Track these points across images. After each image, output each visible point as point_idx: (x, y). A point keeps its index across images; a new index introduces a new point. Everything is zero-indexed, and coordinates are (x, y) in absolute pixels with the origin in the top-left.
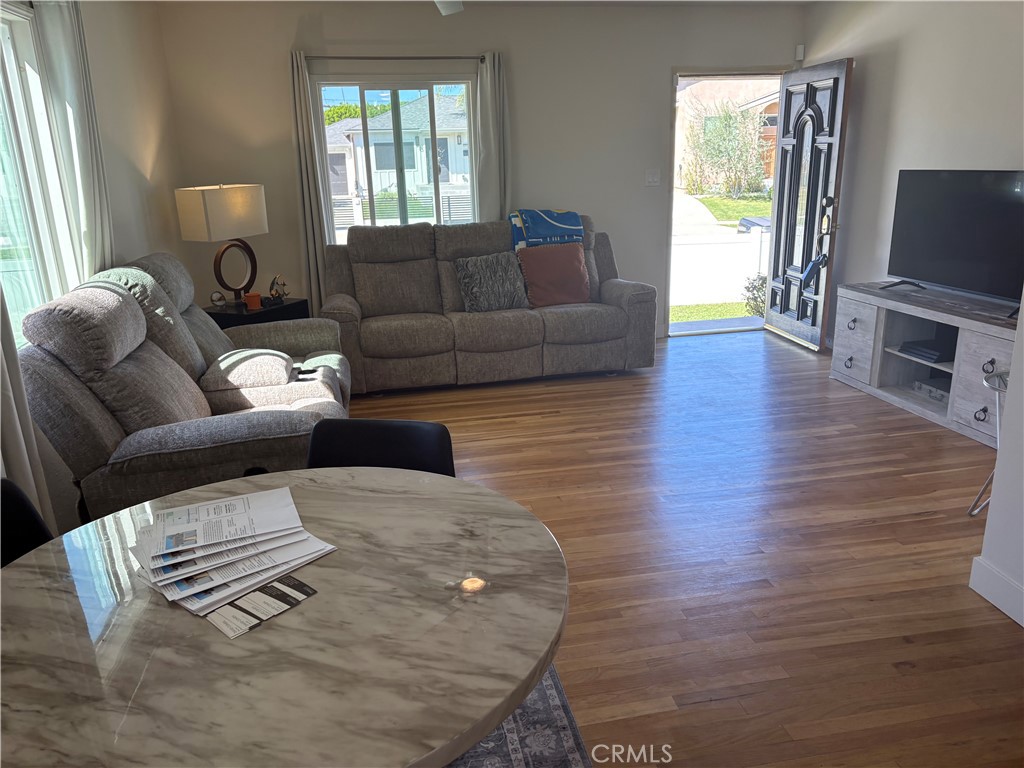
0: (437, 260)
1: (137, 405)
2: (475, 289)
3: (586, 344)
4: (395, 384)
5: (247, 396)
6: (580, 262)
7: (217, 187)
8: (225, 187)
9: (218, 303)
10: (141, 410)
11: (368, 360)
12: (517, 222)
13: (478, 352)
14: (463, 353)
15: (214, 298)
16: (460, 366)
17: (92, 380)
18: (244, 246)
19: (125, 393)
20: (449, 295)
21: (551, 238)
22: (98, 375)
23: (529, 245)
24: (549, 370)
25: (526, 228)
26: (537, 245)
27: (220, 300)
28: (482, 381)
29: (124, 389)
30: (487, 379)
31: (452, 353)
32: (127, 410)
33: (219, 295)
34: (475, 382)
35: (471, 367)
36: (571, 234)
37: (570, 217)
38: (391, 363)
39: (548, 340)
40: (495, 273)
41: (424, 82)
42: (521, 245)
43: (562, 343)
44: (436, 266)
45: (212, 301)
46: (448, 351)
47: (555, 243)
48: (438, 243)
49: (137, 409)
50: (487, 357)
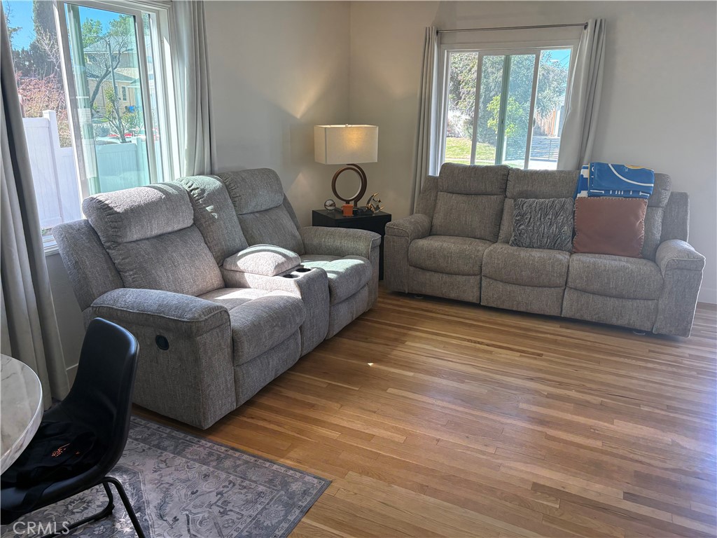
0: (506, 197)
1: (132, 270)
2: (522, 227)
3: (610, 297)
4: (428, 291)
5: (247, 279)
6: (637, 218)
7: (344, 126)
8: (349, 126)
9: (329, 208)
10: (134, 274)
11: (412, 269)
12: (585, 173)
13: (501, 281)
14: (488, 280)
15: (327, 204)
16: (483, 289)
17: (109, 248)
18: (359, 170)
19: (127, 260)
20: (506, 227)
21: (614, 191)
22: (114, 246)
23: (591, 195)
24: (566, 313)
25: (591, 179)
26: (599, 196)
27: (331, 206)
28: (501, 307)
29: (128, 257)
30: (505, 306)
31: (478, 277)
32: (126, 272)
33: (331, 202)
34: (495, 306)
35: (493, 292)
36: (637, 190)
37: (644, 174)
38: (428, 274)
39: (570, 284)
40: (546, 215)
41: (533, 48)
42: (584, 194)
43: (584, 291)
44: (503, 202)
45: (325, 205)
46: (474, 275)
47: (618, 196)
48: (509, 183)
49: (131, 273)
50: (509, 287)
